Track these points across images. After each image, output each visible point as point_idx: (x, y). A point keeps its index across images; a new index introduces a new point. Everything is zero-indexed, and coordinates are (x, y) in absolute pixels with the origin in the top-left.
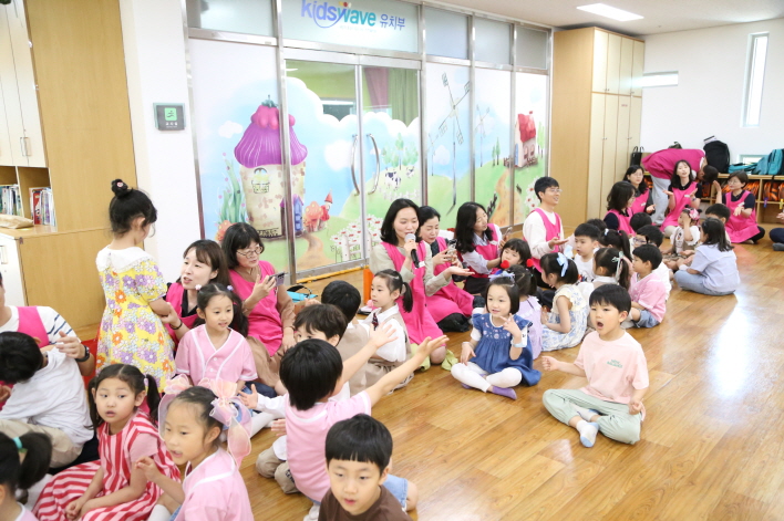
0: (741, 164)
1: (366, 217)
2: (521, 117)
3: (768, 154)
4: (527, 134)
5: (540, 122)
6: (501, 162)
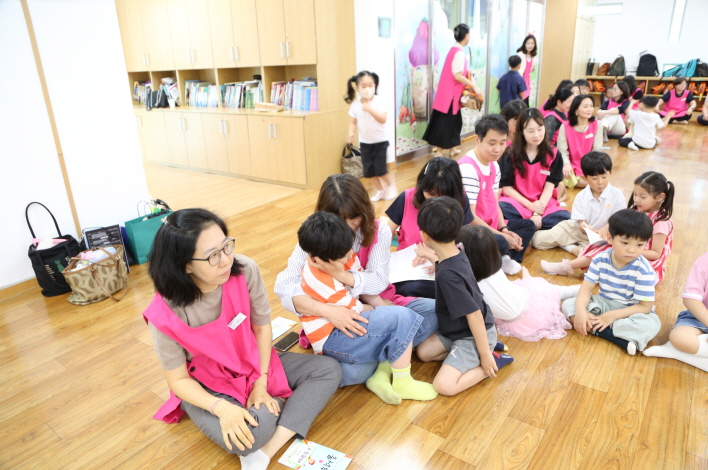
3: (688, 62)
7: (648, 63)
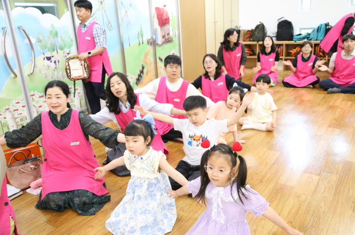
0: (300, 34)
1: (29, 94)
2: (157, 9)
3: (317, 27)
4: (163, 21)
5: (172, 13)
6: (145, 42)
7: (285, 28)
